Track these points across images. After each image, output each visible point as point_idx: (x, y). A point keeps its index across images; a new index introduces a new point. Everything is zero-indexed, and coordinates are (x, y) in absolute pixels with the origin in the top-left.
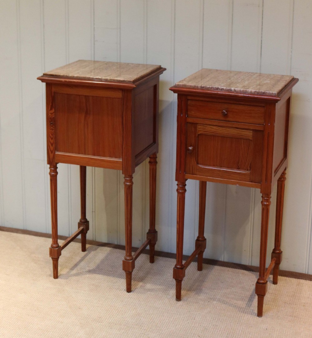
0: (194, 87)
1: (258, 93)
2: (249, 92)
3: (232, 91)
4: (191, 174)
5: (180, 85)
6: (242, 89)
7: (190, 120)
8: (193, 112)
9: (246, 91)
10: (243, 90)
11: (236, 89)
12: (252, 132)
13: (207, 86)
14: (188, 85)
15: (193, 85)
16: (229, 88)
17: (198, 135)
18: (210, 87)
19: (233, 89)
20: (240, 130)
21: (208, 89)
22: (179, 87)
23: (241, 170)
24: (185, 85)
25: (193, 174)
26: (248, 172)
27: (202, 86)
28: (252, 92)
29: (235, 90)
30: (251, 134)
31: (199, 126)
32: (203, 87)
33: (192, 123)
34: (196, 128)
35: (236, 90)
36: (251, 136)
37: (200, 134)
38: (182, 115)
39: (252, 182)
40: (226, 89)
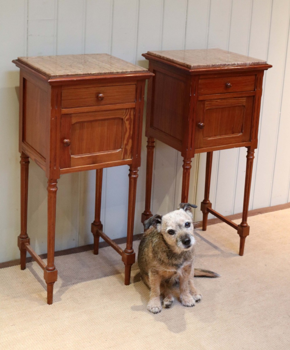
0: (207, 67)
1: (254, 64)
2: (248, 64)
3: (235, 65)
4: (199, 148)
5: (195, 66)
7: (201, 98)
8: (202, 90)
9: (246, 63)
10: (244, 63)
12: (245, 98)
13: (217, 64)
14: (202, 66)
15: (206, 65)
16: (234, 63)
17: (206, 110)
18: (219, 64)
20: (237, 99)
22: (195, 69)
23: (235, 134)
24: (199, 66)
25: (200, 148)
26: (241, 134)
28: (250, 64)
30: (245, 100)
31: (207, 102)
32: (214, 65)
33: (202, 101)
34: (204, 104)
35: (239, 64)
36: (245, 102)
37: (207, 110)
38: (194, 95)
39: (243, 142)
40: (231, 64)
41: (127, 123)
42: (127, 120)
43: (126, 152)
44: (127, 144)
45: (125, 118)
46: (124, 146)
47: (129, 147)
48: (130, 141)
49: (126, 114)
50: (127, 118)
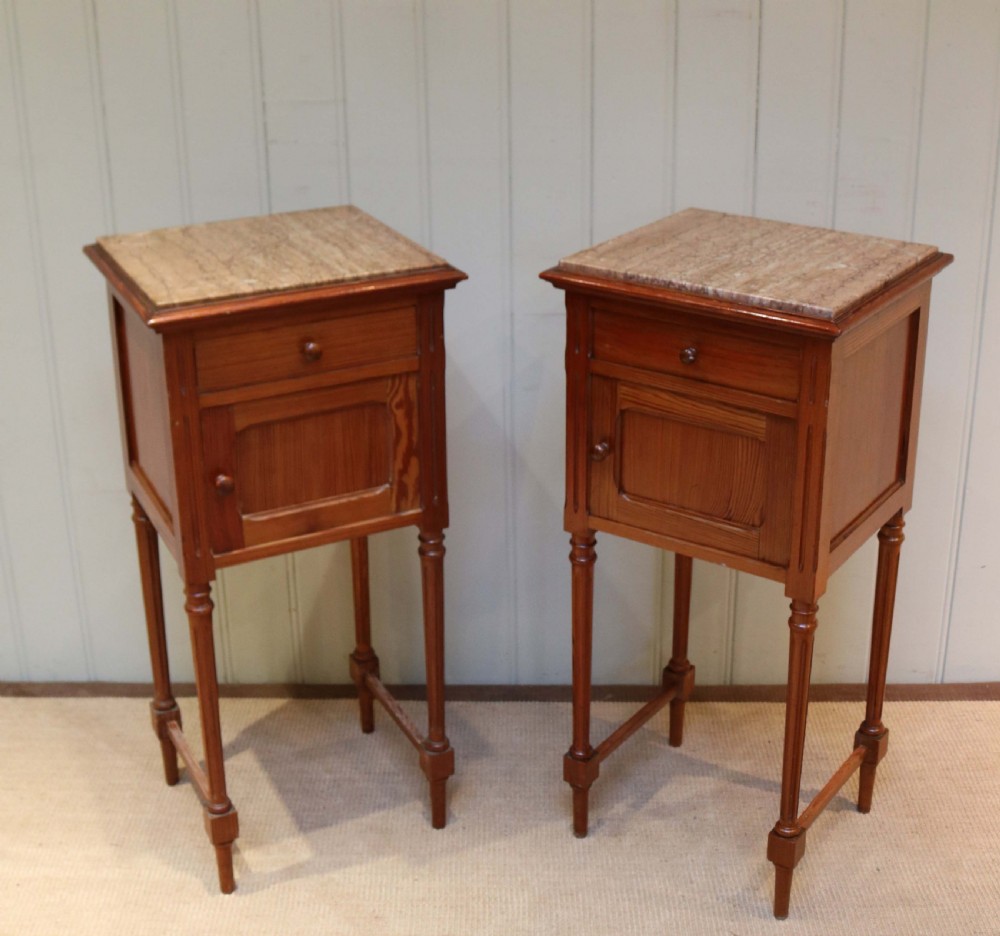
2: (756, 302)
3: (707, 293)
6: (736, 292)
9: (748, 297)
11: (719, 290)
16: (700, 286)
19: (710, 288)
21: (643, 284)
27: (629, 273)
29: (715, 291)
30: (764, 425)
35: (721, 294)
40: (691, 287)
41: (400, 413)
42: (399, 406)
43: (402, 492)
44: (404, 471)
45: (392, 399)
46: (396, 478)
47: (411, 479)
48: (414, 462)
49: (394, 391)
50: (397, 400)
